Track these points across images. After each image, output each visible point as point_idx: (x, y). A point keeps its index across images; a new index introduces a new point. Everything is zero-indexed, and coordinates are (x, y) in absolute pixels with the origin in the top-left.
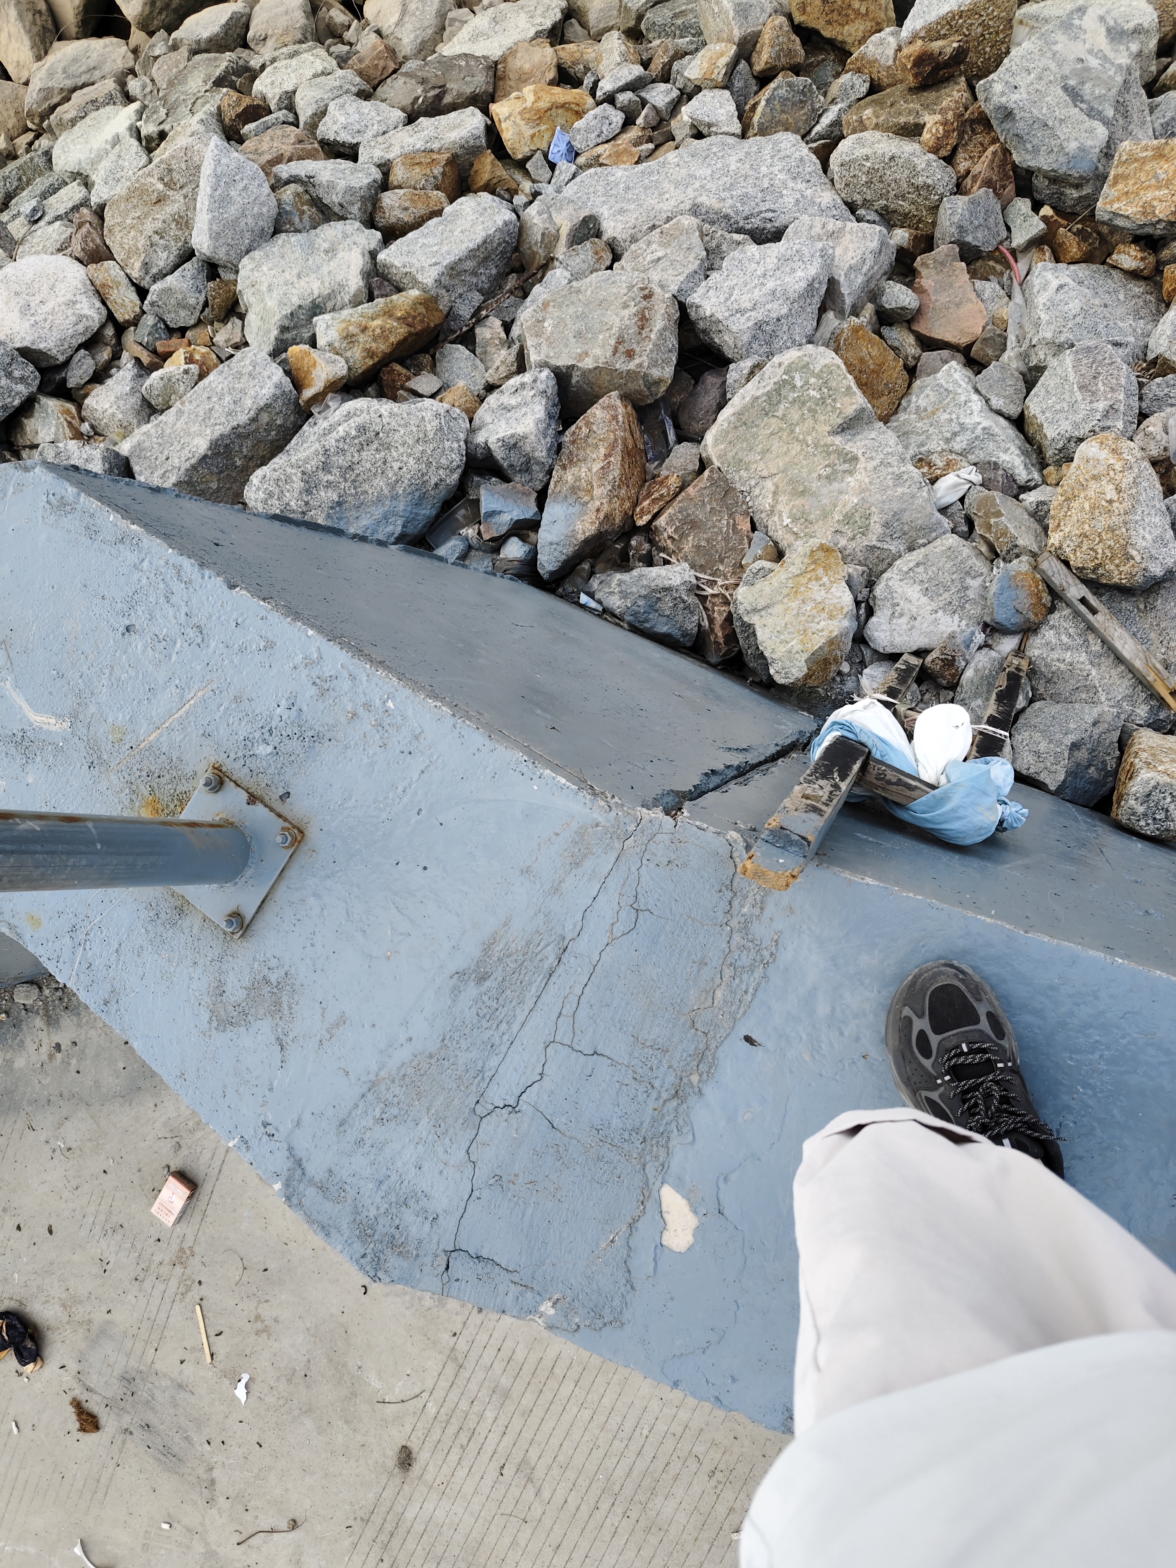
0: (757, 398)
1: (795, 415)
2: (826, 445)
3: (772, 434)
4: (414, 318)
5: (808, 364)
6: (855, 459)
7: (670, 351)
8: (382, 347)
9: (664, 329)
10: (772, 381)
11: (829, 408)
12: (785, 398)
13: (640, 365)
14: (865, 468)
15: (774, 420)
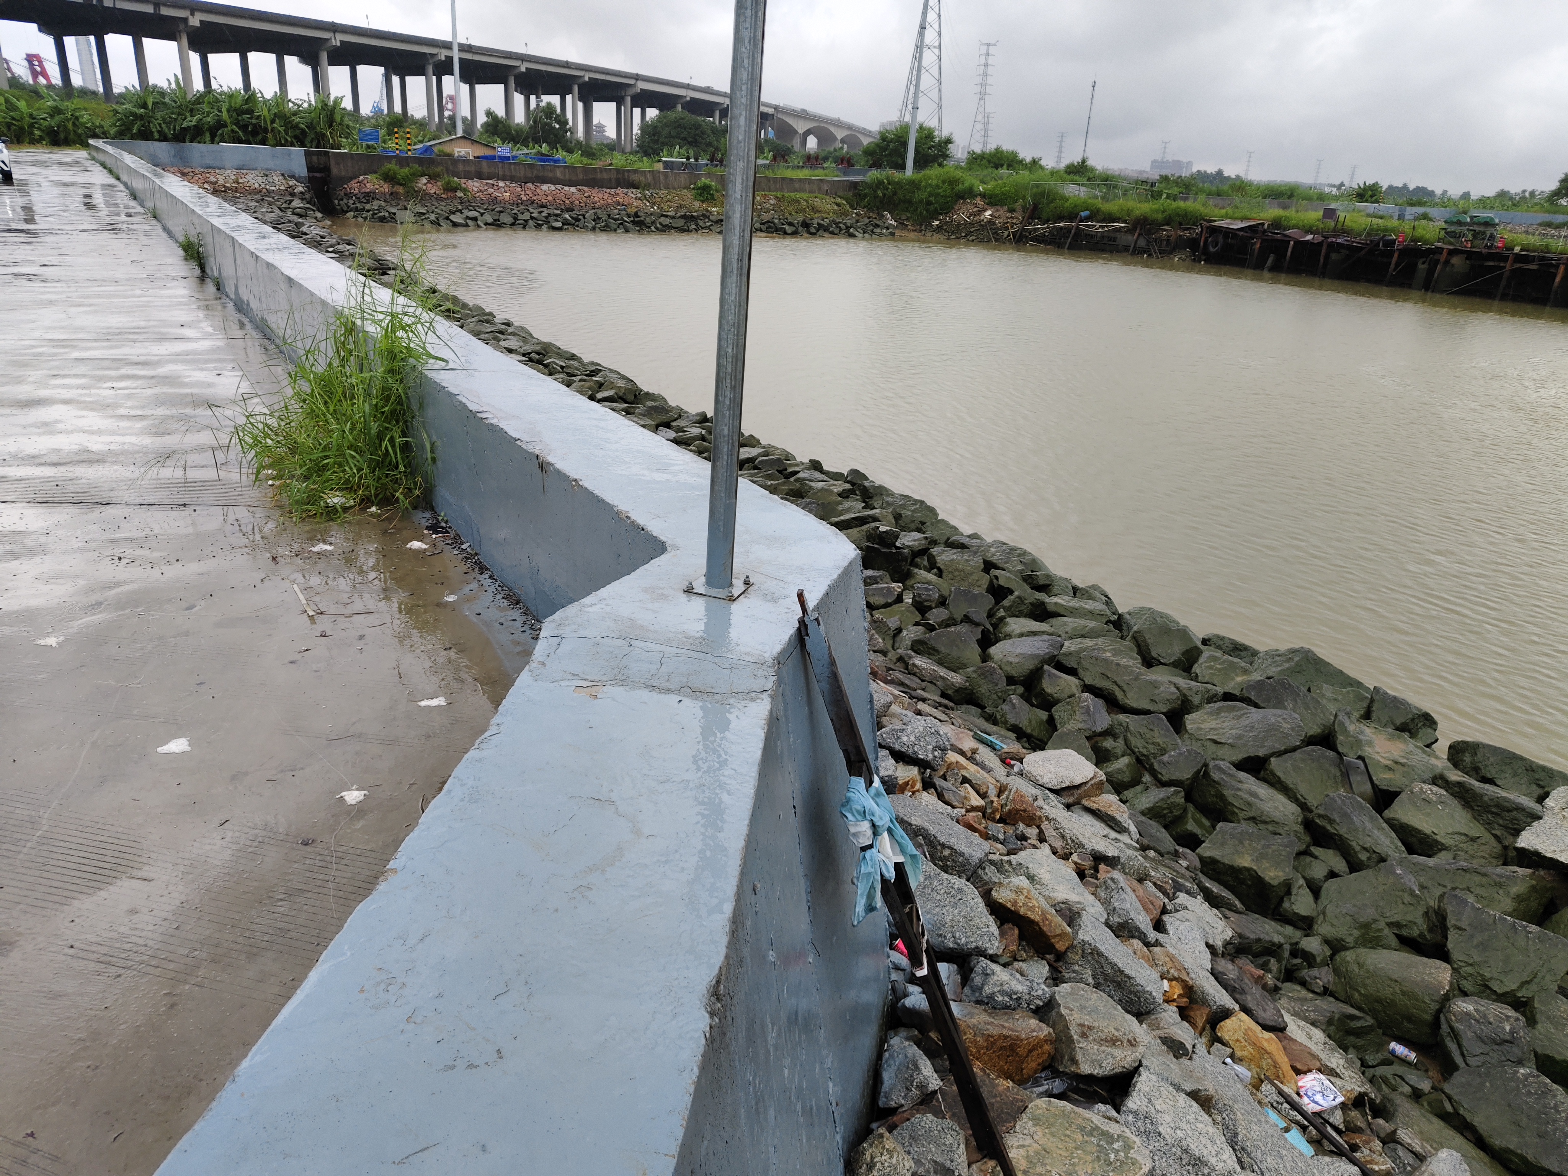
0: (1093, 1123)
1: (1090, 1148)
5: (1133, 1148)
7: (1101, 1067)
8: (1022, 911)
9: (1113, 1057)
10: (1108, 1129)
11: (1106, 1169)
12: (1100, 1140)
13: (1080, 1044)
15: (1080, 1135)
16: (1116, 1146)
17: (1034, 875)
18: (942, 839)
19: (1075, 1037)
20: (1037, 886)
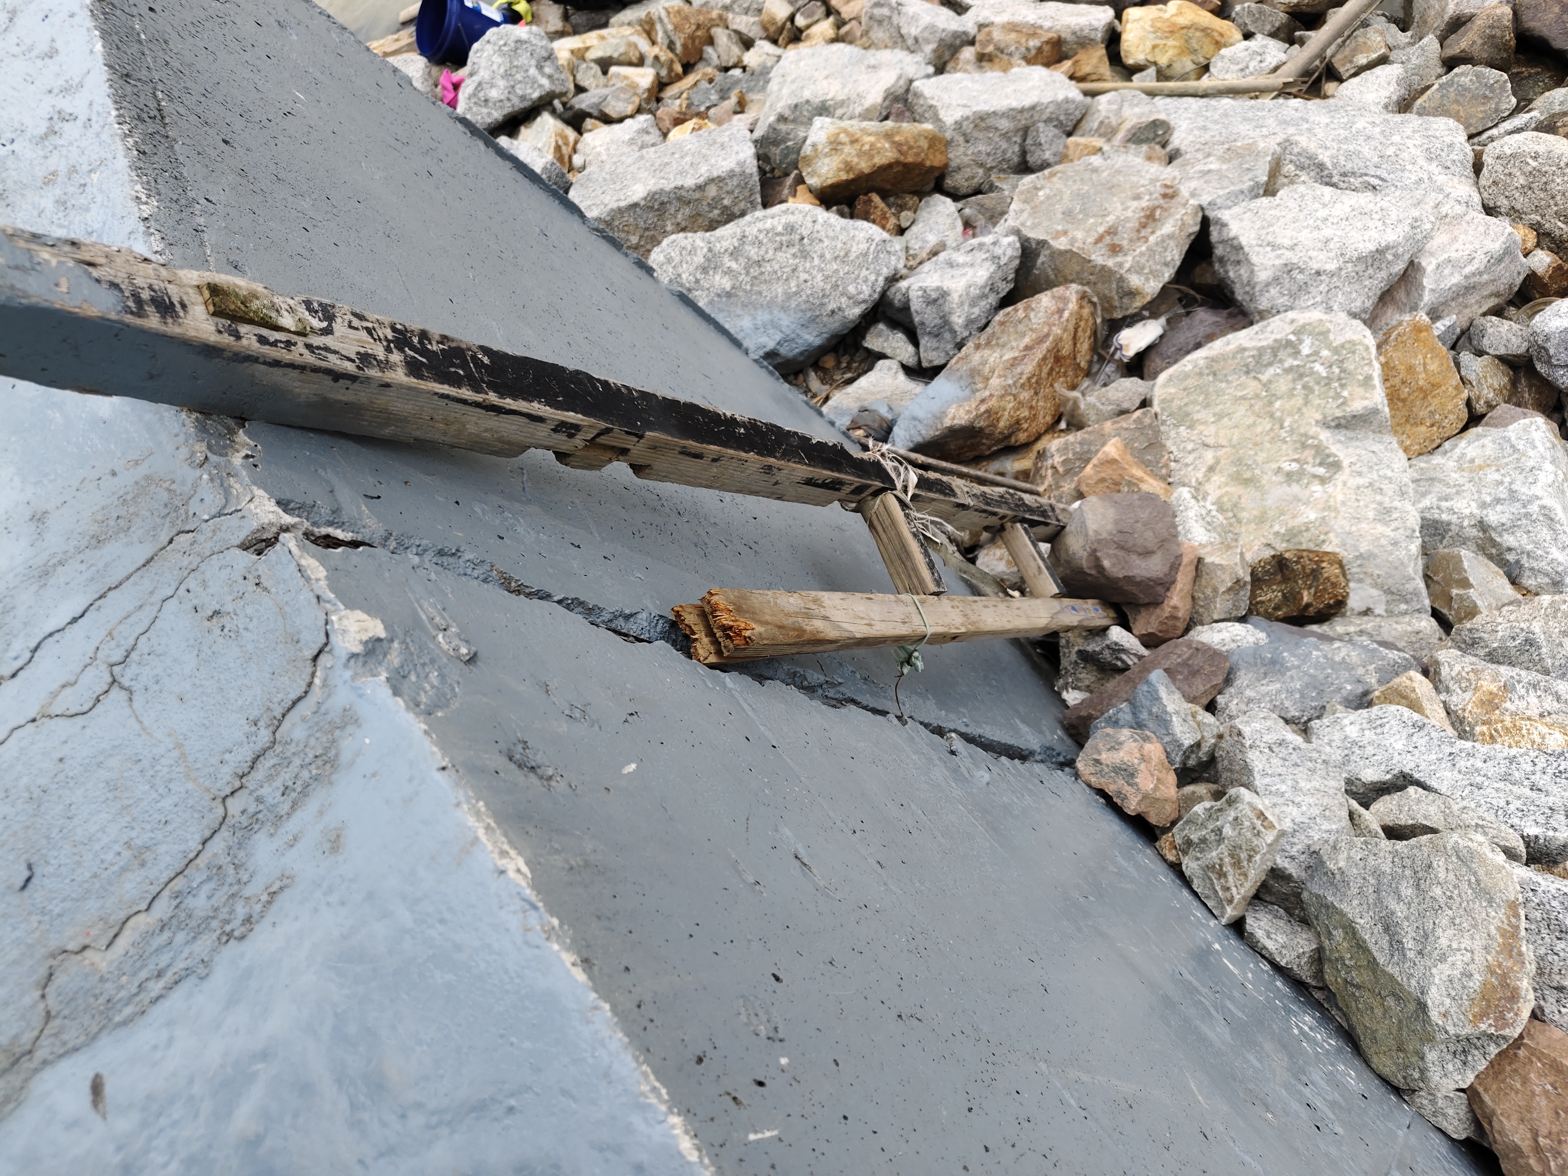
0: (1245, 349)
1: (1282, 386)
2: (1306, 435)
3: (1243, 398)
4: (911, 148)
5: (1329, 331)
6: (1336, 466)
7: (1166, 264)
8: (864, 166)
9: (1171, 236)
10: (1273, 337)
11: (1331, 393)
12: (1281, 361)
13: (1121, 265)
14: (1345, 483)
15: (1255, 383)
16: (1306, 350)
17: (823, 102)
18: (690, 182)
19: (1110, 263)
20: (839, 112)
